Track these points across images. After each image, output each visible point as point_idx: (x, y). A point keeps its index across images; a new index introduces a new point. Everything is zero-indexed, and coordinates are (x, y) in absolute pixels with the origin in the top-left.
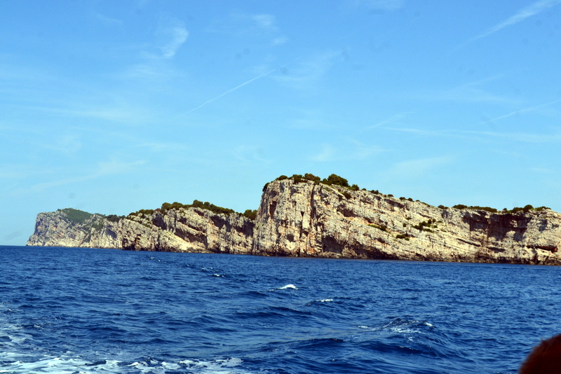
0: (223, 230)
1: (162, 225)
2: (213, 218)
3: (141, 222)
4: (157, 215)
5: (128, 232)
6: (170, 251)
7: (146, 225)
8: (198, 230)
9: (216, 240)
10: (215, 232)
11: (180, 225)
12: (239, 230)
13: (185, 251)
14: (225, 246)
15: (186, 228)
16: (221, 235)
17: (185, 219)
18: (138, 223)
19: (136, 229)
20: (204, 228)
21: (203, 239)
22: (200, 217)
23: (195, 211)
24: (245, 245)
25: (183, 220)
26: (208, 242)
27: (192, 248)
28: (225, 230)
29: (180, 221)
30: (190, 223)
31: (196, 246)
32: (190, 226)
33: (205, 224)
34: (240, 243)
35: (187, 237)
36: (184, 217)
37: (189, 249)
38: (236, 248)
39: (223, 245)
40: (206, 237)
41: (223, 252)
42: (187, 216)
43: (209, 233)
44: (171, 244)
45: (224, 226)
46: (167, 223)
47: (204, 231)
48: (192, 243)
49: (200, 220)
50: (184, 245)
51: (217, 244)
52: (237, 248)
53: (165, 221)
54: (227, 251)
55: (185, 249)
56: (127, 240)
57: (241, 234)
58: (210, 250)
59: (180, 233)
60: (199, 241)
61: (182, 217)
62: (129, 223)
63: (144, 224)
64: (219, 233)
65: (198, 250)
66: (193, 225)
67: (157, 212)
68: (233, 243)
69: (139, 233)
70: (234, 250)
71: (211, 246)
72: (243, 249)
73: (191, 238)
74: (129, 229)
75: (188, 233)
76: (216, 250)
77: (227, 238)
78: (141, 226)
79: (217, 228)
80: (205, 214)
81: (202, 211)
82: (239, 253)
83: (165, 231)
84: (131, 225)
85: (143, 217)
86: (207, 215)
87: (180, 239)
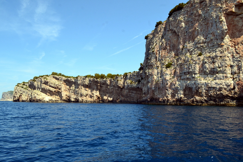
0: (73, 87)
1: (33, 87)
2: (65, 81)
3: (23, 87)
4: (31, 82)
5: (16, 92)
6: (38, 102)
7: (25, 89)
8: (55, 88)
9: (68, 94)
10: (67, 89)
11: (44, 86)
12: (86, 86)
13: (47, 102)
14: (74, 97)
15: (48, 87)
16: (71, 91)
17: (47, 82)
18: (21, 88)
19: (20, 91)
20: (60, 87)
21: (59, 94)
22: (57, 81)
23: (53, 77)
24: (91, 97)
25: (46, 83)
26: (62, 95)
27: (52, 100)
28: (74, 88)
29: (44, 83)
30: (51, 84)
31: (54, 98)
32: (50, 86)
33: (60, 84)
34: (87, 95)
35: (49, 93)
36: (46, 81)
37: (50, 100)
38: (84, 99)
39: (73, 97)
40: (61, 93)
41: (74, 102)
42: (48, 80)
43: (63, 90)
44: (38, 97)
45: (73, 85)
46: (36, 86)
47: (60, 89)
48: (52, 97)
49: (57, 82)
50: (47, 98)
51: (68, 96)
52: (84, 98)
53: (35, 85)
54: (77, 101)
55: (48, 100)
56: (15, 96)
57: (87, 89)
58: (64, 100)
59: (44, 91)
60: (56, 95)
61: (45, 81)
62: (17, 88)
63: (24, 88)
64: (69, 90)
65: (56, 101)
66: (52, 85)
67: (31, 81)
68: (81, 95)
69: (22, 93)
70: (83, 100)
71: (64, 98)
72: (89, 99)
73: (51, 93)
74: (16, 91)
75: (49, 90)
76: (69, 101)
77: (75, 93)
78: (23, 89)
79: (68, 87)
80: (60, 79)
81: (58, 77)
82: (86, 102)
83: (35, 90)
84: (17, 89)
85: (24, 85)
86: (61, 79)
87: (44, 94)
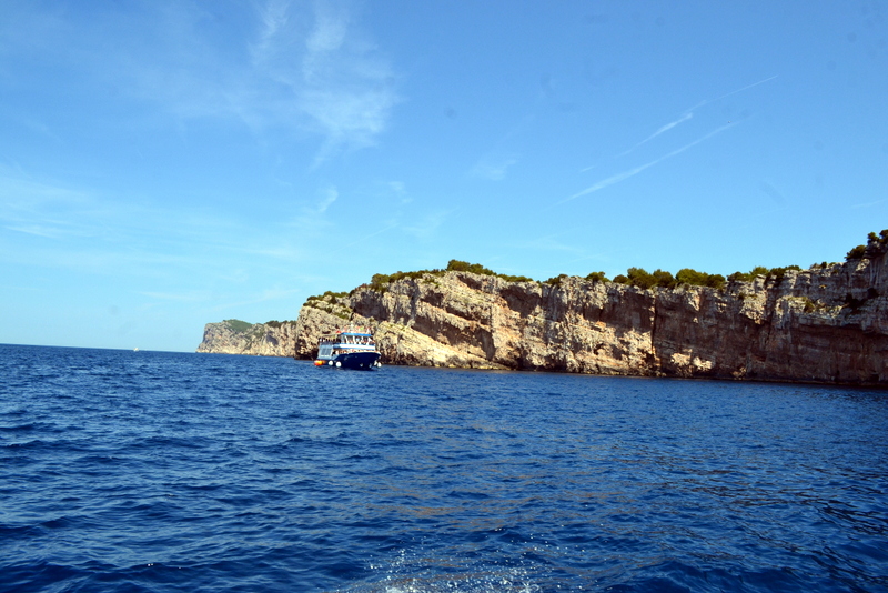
0: (538, 316)
1: (375, 311)
2: (504, 293)
3: (329, 311)
4: (363, 294)
5: (306, 327)
6: (404, 363)
7: (340, 315)
8: (468, 317)
9: (516, 340)
10: (512, 323)
11: (424, 309)
12: (594, 314)
13: (442, 365)
14: (545, 353)
15: (442, 314)
16: (527, 329)
17: (440, 296)
18: (324, 312)
19: (322, 322)
20: (486, 314)
21: (483, 338)
22: (472, 291)
23: (461, 278)
24: (617, 353)
25: (435, 299)
26: (496, 345)
27: (455, 359)
28: (541, 319)
29: (427, 300)
30: (452, 304)
31: (466, 353)
32: (449, 310)
33: (485, 305)
34: (599, 347)
35: (444, 334)
36: (436, 291)
37: (450, 361)
38: (587, 360)
39: (538, 353)
40: (489, 335)
41: (541, 368)
42: (443, 290)
43: (496, 324)
44: (406, 349)
45: (538, 309)
46: (391, 308)
47: (484, 321)
48: (456, 348)
49: (475, 298)
50: (440, 352)
51: (518, 349)
52: (590, 359)
53: (384, 304)
54: (556, 367)
55: (443, 359)
56: (304, 341)
57: (601, 325)
58: (502, 362)
59: (427, 326)
60: (470, 342)
61: (431, 292)
62: (309, 311)
63: (336, 314)
64: (522, 325)
65: (470, 362)
66: (458, 307)
67: (363, 290)
68: (577, 347)
69: (327, 330)
70: (583, 363)
71: (503, 353)
72: (610, 362)
73: (453, 335)
74: (308, 323)
75: (447, 324)
76: (520, 363)
77: (546, 335)
78: (331, 317)
79: (516, 315)
80: (485, 283)
81: (476, 278)
82: (598, 371)
83: (385, 323)
84: (312, 315)
85: (333, 301)
86: (490, 287)
87: (426, 338)
